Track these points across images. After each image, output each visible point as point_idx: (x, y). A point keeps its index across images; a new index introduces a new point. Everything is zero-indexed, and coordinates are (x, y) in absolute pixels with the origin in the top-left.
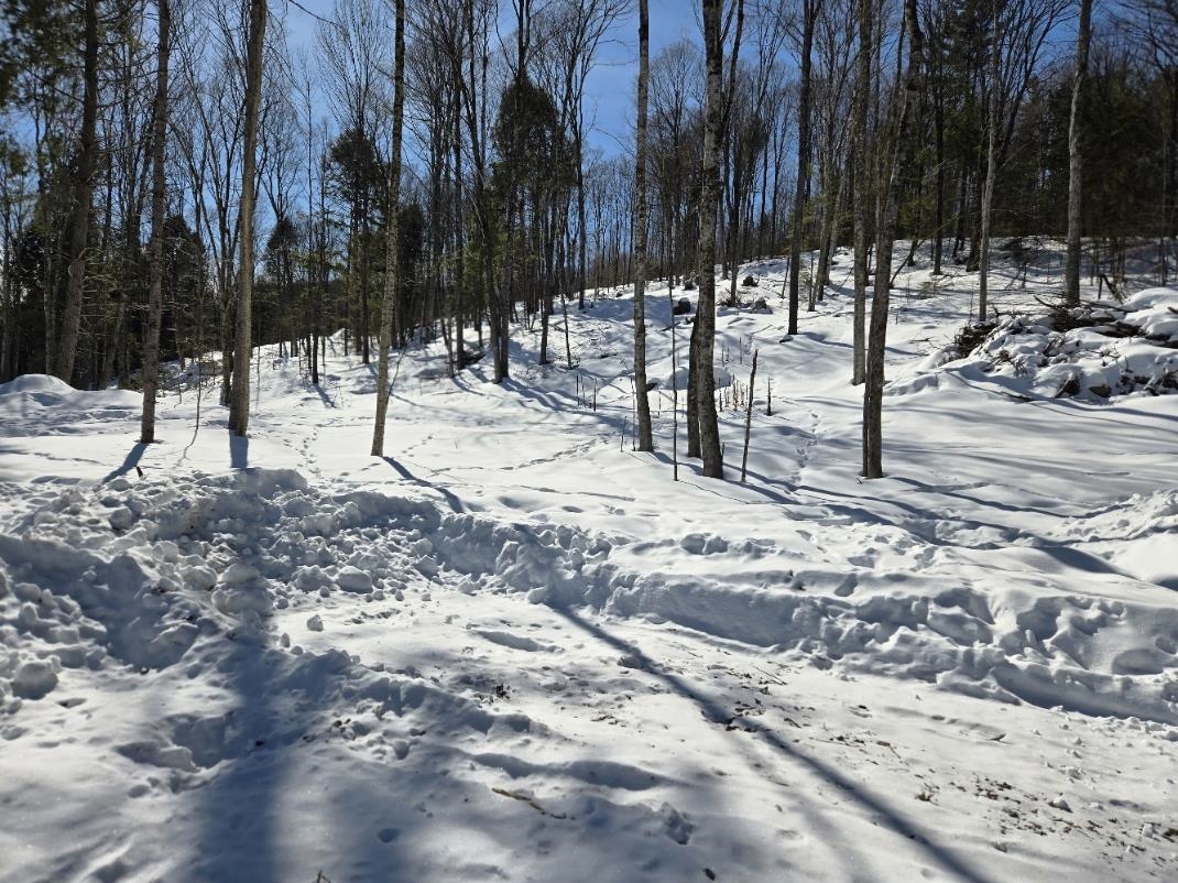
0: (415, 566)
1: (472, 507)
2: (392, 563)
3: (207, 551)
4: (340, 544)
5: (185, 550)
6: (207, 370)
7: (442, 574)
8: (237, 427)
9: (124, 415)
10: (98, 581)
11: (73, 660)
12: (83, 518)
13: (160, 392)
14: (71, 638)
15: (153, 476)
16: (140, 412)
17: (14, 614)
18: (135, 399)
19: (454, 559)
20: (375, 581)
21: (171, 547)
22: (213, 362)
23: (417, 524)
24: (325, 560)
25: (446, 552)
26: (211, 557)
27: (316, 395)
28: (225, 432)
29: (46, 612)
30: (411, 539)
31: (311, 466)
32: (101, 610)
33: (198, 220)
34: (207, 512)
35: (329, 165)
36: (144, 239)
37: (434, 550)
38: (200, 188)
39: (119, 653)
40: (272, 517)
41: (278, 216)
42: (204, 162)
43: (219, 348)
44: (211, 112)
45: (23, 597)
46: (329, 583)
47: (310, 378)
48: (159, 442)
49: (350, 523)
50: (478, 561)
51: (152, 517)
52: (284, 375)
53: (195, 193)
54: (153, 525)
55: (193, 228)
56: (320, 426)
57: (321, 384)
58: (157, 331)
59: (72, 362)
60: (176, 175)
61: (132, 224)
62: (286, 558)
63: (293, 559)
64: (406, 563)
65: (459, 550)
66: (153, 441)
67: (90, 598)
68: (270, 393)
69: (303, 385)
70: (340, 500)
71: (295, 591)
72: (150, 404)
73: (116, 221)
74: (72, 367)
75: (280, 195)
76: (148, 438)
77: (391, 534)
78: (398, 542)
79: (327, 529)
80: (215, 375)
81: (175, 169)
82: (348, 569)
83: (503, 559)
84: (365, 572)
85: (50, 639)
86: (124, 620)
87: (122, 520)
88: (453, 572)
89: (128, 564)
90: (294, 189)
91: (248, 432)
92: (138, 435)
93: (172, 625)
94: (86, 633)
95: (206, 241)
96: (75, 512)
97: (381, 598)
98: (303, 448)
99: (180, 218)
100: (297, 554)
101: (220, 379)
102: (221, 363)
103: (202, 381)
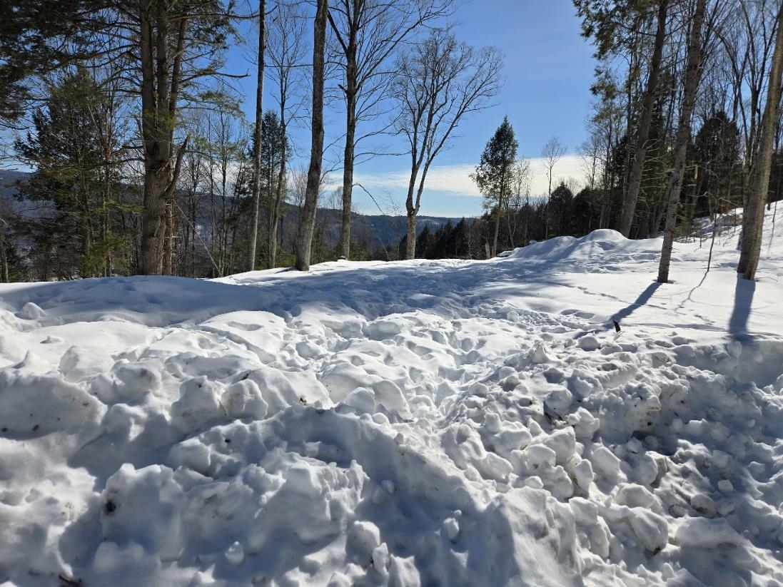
8: (746, 269)
22: (735, 215)
33: (735, 108)
38: (739, 84)
42: (745, 62)
43: (741, 205)
44: (755, 21)
48: (671, 282)
53: (735, 89)
55: (731, 117)
58: (679, 187)
59: (631, 220)
66: (666, 281)
72: (667, 249)
74: (630, 224)
76: (663, 278)
80: (736, 225)
91: (757, 275)
92: (655, 276)
95: (739, 124)
101: (739, 228)
102: (741, 217)
103: (725, 229)
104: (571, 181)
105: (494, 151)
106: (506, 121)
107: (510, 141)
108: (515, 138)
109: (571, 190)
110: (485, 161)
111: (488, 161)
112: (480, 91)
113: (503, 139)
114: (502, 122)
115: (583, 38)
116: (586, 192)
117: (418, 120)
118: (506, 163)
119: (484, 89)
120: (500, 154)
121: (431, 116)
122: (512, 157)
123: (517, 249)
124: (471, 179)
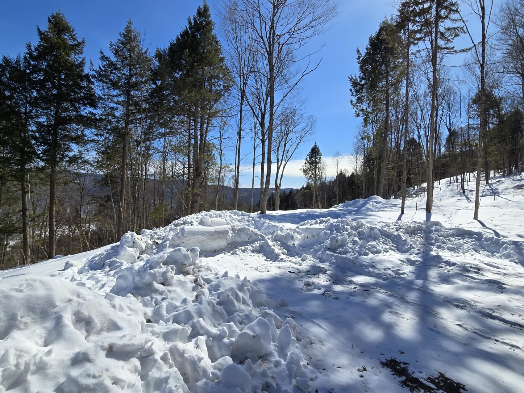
0: (472, 248)
1: (503, 236)
2: (464, 246)
3: (415, 237)
4: (449, 240)
5: (410, 236)
6: (422, 190)
7: (481, 252)
8: (428, 210)
9: (396, 207)
10: (394, 238)
11: (391, 249)
12: (391, 228)
13: (407, 198)
14: (390, 246)
15: (404, 221)
16: (401, 206)
17: (382, 241)
18: (399, 201)
19: (487, 248)
20: (458, 250)
21: (408, 235)
22: (424, 187)
23: (475, 238)
24: (444, 243)
25: (484, 246)
26: (416, 238)
27: (464, 197)
28: (425, 212)
29: (386, 241)
30: (472, 241)
31: (450, 222)
32: (395, 243)
34: (415, 229)
35: (471, 106)
36: (402, 149)
37: (480, 245)
39: (398, 250)
40: (431, 232)
41: (449, 131)
43: (426, 182)
45: (383, 238)
46: (444, 248)
47: (462, 191)
48: (405, 214)
49: (453, 235)
50: (494, 249)
51: (404, 229)
52: (452, 190)
54: (404, 230)
55: (418, 141)
56: (459, 210)
57: (466, 193)
59: (382, 191)
60: (412, 126)
61: (398, 145)
62: (434, 241)
63: (435, 241)
64: (469, 247)
65: (488, 246)
67: (393, 241)
68: (446, 197)
69: (459, 193)
70: (451, 229)
71: (435, 248)
72: (403, 203)
73: (393, 145)
75: (450, 123)
76: (403, 213)
77: (466, 239)
78: (468, 242)
79: (446, 236)
80: (424, 192)
81: (412, 125)
82: (450, 245)
83: (503, 249)
84: (455, 247)
85: (387, 245)
86: (399, 245)
87: (398, 229)
88: (486, 252)
89: (399, 235)
90: (455, 120)
91: (432, 212)
92: (400, 212)
93: (407, 247)
94: (393, 246)
96: (389, 226)
97: (458, 253)
98: (450, 217)
99: (413, 139)
100: (437, 240)
101: (426, 193)
102: (427, 188)
103: (420, 194)
104: (345, 170)
105: (311, 158)
106: (315, 144)
107: (318, 153)
108: (321, 152)
109: (346, 174)
110: (307, 162)
111: (308, 162)
112: (307, 134)
113: (315, 152)
114: (314, 144)
115: (356, 117)
116: (353, 175)
117: (279, 145)
118: (317, 163)
119: (309, 132)
120: (314, 159)
121: (285, 144)
122: (319, 160)
123: (340, 204)
124: (300, 171)
